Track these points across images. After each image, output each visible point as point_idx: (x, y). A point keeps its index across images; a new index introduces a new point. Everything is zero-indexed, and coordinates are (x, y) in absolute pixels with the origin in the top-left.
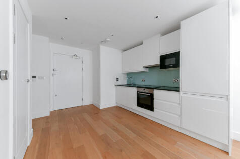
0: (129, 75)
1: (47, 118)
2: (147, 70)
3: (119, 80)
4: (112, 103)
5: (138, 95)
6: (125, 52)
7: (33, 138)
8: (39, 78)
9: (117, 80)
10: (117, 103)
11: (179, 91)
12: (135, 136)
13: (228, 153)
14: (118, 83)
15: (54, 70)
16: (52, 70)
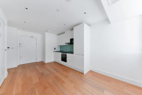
0: (61, 47)
1: (16, 68)
2: (67, 45)
3: (56, 49)
4: (52, 60)
5: (62, 56)
6: (59, 36)
7: (8, 76)
8: (11, 48)
9: (55, 49)
10: (54, 60)
11: (73, 53)
12: (55, 71)
13: (83, 74)
14: (55, 50)
15: (20, 44)
16: (19, 44)
